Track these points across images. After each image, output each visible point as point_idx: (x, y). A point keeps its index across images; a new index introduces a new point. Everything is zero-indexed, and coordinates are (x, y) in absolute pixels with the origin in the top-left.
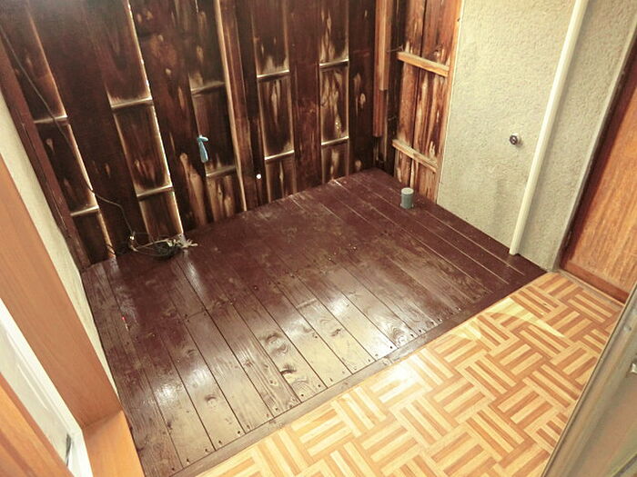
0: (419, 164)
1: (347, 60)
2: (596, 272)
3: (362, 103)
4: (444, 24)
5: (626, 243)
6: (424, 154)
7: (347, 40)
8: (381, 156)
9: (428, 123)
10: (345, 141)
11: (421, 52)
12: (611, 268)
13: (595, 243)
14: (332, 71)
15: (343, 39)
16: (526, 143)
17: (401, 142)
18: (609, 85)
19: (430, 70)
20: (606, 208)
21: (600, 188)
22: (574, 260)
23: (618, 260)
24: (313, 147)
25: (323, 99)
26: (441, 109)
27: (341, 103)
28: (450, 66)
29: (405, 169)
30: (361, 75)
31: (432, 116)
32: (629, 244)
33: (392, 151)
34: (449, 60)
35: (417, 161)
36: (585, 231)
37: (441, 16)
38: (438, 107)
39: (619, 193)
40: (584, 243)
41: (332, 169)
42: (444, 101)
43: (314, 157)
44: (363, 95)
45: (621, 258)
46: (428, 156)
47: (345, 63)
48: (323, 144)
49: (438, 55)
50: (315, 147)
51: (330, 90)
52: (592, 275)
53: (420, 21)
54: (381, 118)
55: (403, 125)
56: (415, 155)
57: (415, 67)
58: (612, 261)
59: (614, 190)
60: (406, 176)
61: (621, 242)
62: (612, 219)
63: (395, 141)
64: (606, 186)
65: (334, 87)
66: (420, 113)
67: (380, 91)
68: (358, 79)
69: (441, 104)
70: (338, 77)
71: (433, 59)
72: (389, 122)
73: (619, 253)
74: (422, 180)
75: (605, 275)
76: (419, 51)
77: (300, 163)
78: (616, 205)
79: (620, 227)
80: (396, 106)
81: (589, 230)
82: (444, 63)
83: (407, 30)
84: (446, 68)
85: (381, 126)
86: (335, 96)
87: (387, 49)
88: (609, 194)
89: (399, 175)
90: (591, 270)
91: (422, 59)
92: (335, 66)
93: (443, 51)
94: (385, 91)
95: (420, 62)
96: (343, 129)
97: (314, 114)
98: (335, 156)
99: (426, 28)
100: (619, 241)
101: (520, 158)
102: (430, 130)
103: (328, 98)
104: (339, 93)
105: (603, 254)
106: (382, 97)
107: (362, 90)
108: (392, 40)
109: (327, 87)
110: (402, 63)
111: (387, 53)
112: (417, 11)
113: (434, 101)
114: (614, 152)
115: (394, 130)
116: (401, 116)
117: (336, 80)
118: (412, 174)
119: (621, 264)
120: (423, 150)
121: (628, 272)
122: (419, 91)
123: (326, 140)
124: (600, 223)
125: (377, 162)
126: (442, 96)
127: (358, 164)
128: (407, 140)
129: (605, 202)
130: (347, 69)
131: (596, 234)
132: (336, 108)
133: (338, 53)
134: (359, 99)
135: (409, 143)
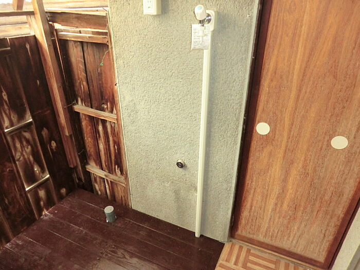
0: (111, 181)
1: (31, 120)
2: (255, 237)
3: (54, 148)
4: (105, 85)
5: (270, 219)
6: (112, 174)
7: (26, 106)
8: (80, 179)
9: (110, 153)
10: (48, 179)
11: (91, 104)
12: (264, 234)
13: (250, 220)
14: (20, 133)
15: (23, 105)
16: (189, 166)
17: (93, 167)
18: (238, 127)
19: (102, 118)
20: (252, 200)
21: (246, 188)
22: (239, 232)
23: (267, 229)
24: (18, 196)
25: (17, 155)
26: (118, 144)
27: (35, 153)
28: (117, 114)
29: (101, 184)
30: (47, 128)
31: (112, 148)
32: (272, 220)
33: (88, 174)
34: (114, 109)
35: (109, 180)
36: (242, 214)
37: (101, 79)
38: (115, 142)
39: (258, 190)
40: (243, 221)
41: (42, 203)
42: (119, 138)
43: (22, 204)
44: (53, 142)
45: (269, 227)
46: (116, 175)
47: (31, 123)
48: (27, 189)
49: (105, 107)
50: (21, 195)
51: (22, 147)
52: (253, 239)
53: (85, 83)
54: (72, 154)
55: (91, 155)
56: (105, 175)
57: (90, 117)
58: (263, 229)
59: (255, 189)
60: (103, 188)
61: (267, 219)
62: (258, 206)
63: (87, 167)
64: (249, 186)
65: (25, 143)
66: (102, 146)
67: (66, 136)
68: (45, 132)
69: (117, 140)
70: (27, 135)
71: (103, 110)
72: (79, 156)
73: (267, 225)
74: (116, 190)
75: (261, 238)
76: (90, 104)
77: (9, 214)
78: (258, 198)
79: (264, 210)
80: (82, 143)
81: (245, 214)
82: (112, 112)
83: (76, 89)
84: (114, 116)
85: (74, 159)
86: (29, 149)
87: (63, 106)
88: (252, 192)
89: (97, 188)
90: (251, 236)
91: (93, 110)
92: (21, 128)
93: (108, 104)
94: (71, 136)
95: (93, 112)
96: (43, 171)
97: (12, 171)
98: (42, 193)
99: (91, 88)
100: (265, 218)
101: (187, 176)
102: (113, 158)
103: (22, 154)
104: (32, 147)
105: (257, 226)
106: (69, 140)
107: (51, 138)
108: (66, 99)
109: (18, 145)
110: (78, 113)
111: (64, 109)
112: (80, 77)
113: (111, 138)
114: (250, 166)
115: (84, 159)
116: (88, 149)
117: (25, 138)
118: (107, 186)
119: (270, 231)
120: (111, 171)
121: (275, 235)
122: (97, 131)
123: (29, 186)
124: (251, 209)
125: (78, 184)
126: (117, 135)
127: (63, 191)
128: (97, 165)
129: (251, 196)
130: (33, 127)
131: (250, 215)
132: (31, 159)
133: (21, 117)
134: (51, 146)
135: (98, 167)
